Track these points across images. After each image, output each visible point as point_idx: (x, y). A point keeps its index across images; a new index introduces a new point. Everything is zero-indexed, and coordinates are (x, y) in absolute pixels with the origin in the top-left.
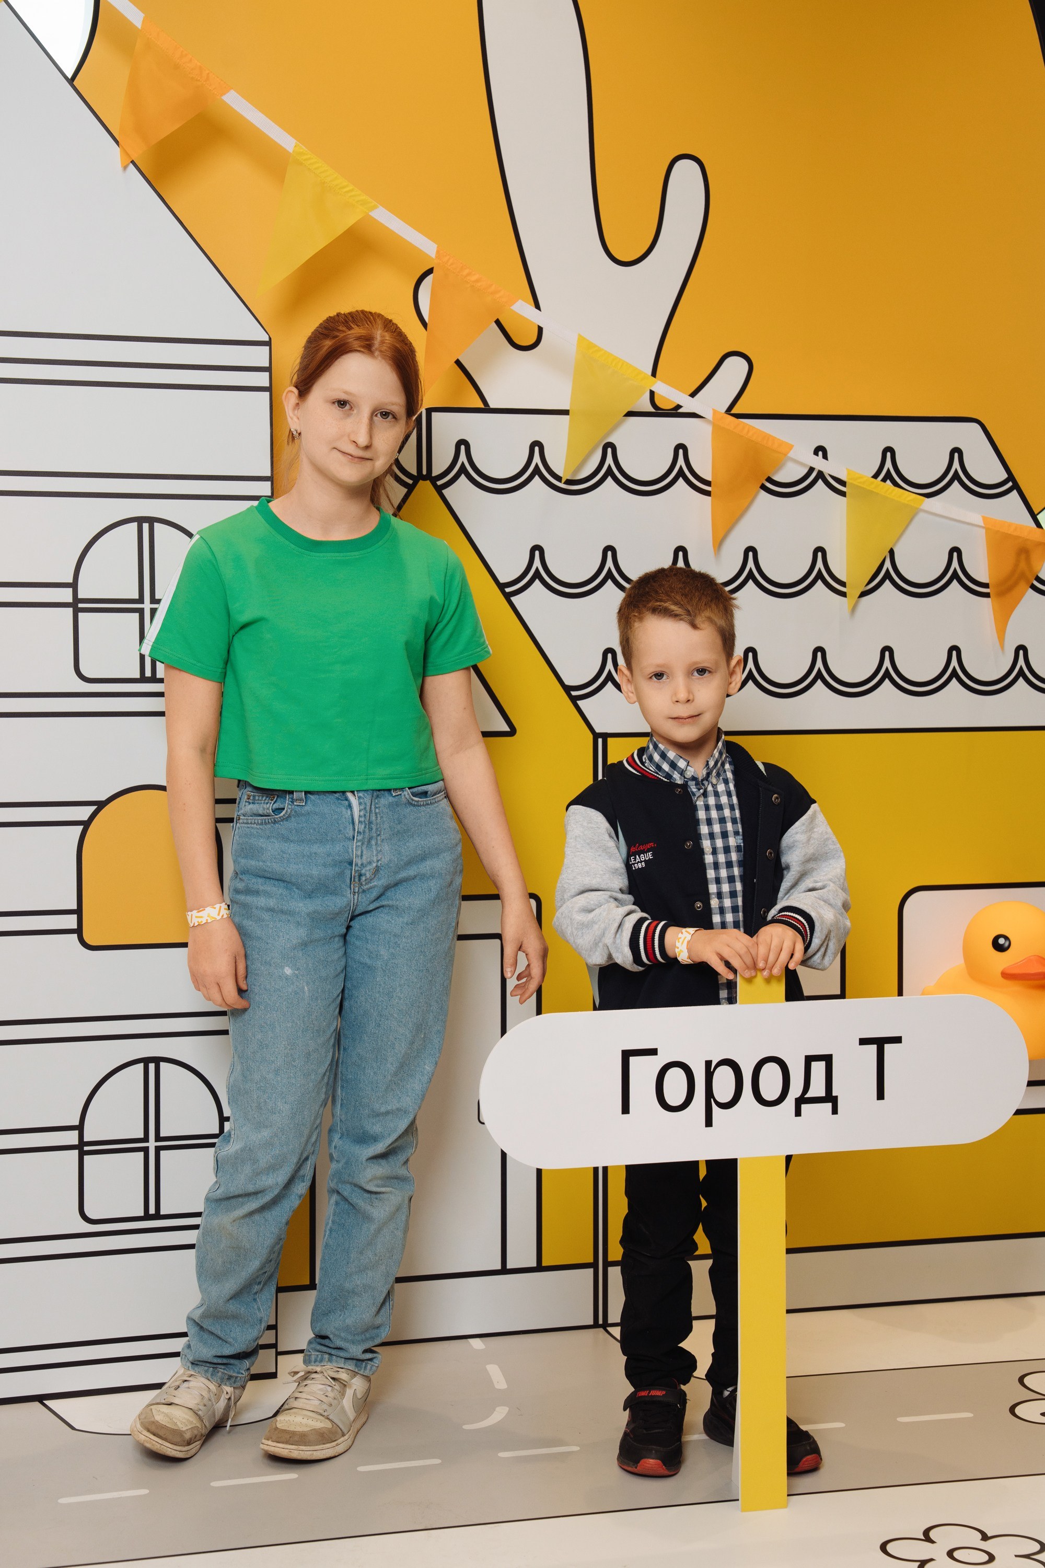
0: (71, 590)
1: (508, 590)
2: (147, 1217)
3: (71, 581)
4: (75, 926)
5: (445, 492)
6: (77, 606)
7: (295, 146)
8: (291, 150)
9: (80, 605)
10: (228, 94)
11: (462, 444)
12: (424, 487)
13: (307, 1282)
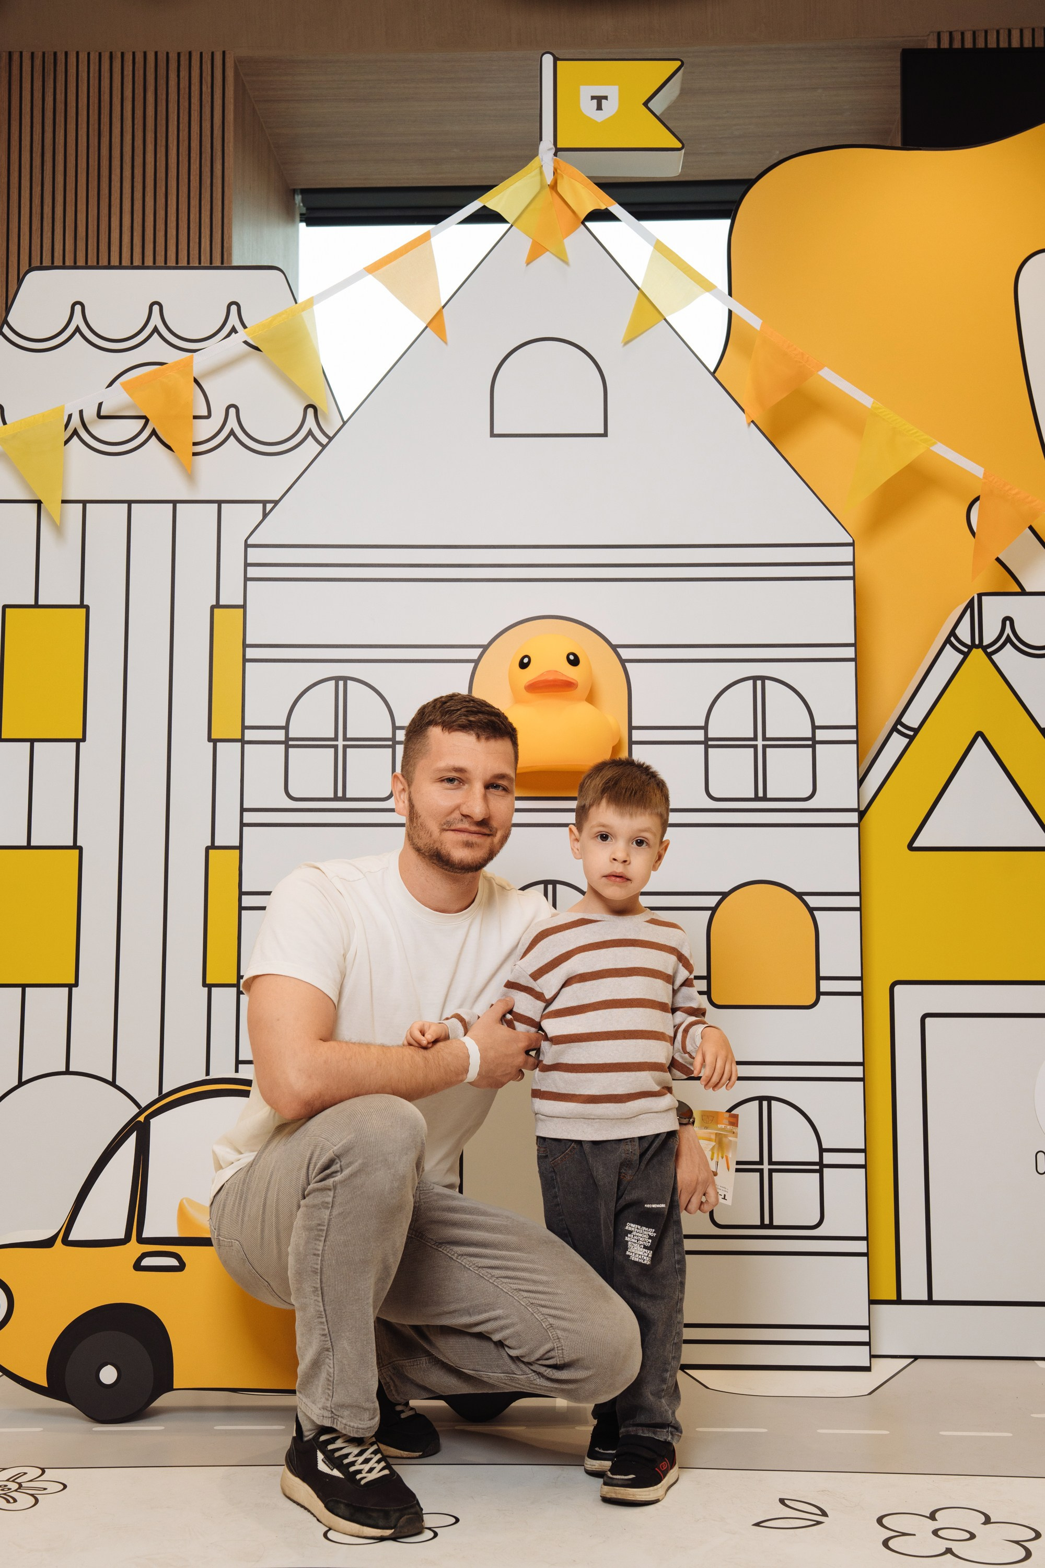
0: (702, 731)
2: (763, 1226)
3: (703, 724)
5: (993, 657)
6: (707, 743)
7: (873, 403)
8: (870, 407)
9: (710, 743)
10: (822, 370)
11: (1008, 619)
12: (977, 653)
13: (895, 1298)
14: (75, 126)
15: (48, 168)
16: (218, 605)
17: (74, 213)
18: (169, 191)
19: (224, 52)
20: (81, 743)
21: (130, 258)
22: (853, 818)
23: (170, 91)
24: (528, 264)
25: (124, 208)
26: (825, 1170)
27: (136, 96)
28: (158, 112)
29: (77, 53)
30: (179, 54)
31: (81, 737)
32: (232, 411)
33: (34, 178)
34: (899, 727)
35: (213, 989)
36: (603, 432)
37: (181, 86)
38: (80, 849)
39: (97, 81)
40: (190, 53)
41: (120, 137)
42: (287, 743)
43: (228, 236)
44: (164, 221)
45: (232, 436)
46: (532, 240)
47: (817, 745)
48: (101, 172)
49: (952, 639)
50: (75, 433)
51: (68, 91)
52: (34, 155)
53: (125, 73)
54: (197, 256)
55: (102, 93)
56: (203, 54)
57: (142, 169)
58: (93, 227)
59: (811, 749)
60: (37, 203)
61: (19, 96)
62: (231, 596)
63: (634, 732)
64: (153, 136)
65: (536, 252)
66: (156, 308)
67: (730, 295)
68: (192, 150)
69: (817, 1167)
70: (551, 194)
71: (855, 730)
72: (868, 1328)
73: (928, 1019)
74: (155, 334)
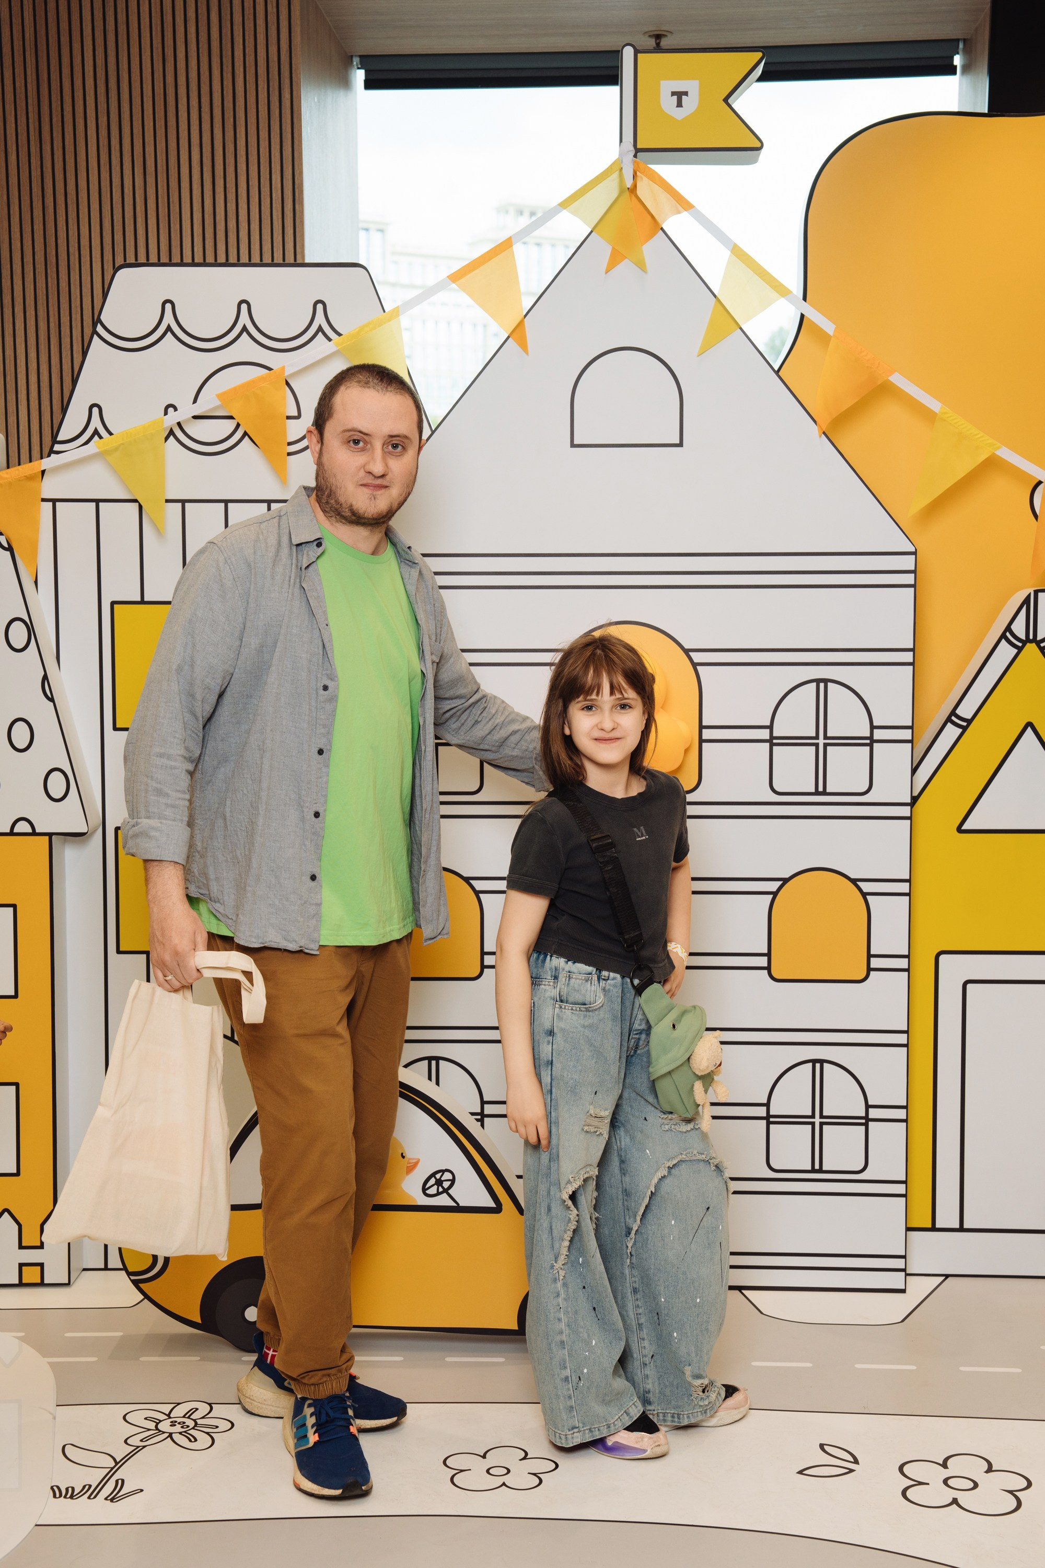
0: (768, 731)
2: (813, 1171)
3: (769, 724)
4: (766, 965)
6: (772, 742)
7: (941, 408)
8: (938, 412)
9: (775, 741)
10: (893, 376)
12: (1031, 648)
13: (930, 1226)
14: (138, 50)
15: (113, 95)
18: (237, 123)
21: (200, 195)
22: (906, 811)
24: (606, 273)
25: (192, 140)
26: (870, 1123)
27: (200, 17)
28: (223, 35)
33: (99, 107)
34: (953, 718)
36: (678, 442)
43: (298, 172)
44: (233, 156)
46: (611, 247)
47: (875, 745)
48: (167, 102)
49: (1008, 634)
50: (171, 433)
52: (98, 81)
54: (269, 193)
57: (209, 98)
59: (868, 748)
60: (103, 133)
61: (78, 15)
63: (704, 730)
64: (219, 62)
65: (615, 259)
66: (244, 307)
67: (805, 299)
68: (259, 77)
69: (863, 1121)
70: (631, 199)
71: (910, 730)
72: (904, 1257)
73: (969, 986)
74: (245, 333)
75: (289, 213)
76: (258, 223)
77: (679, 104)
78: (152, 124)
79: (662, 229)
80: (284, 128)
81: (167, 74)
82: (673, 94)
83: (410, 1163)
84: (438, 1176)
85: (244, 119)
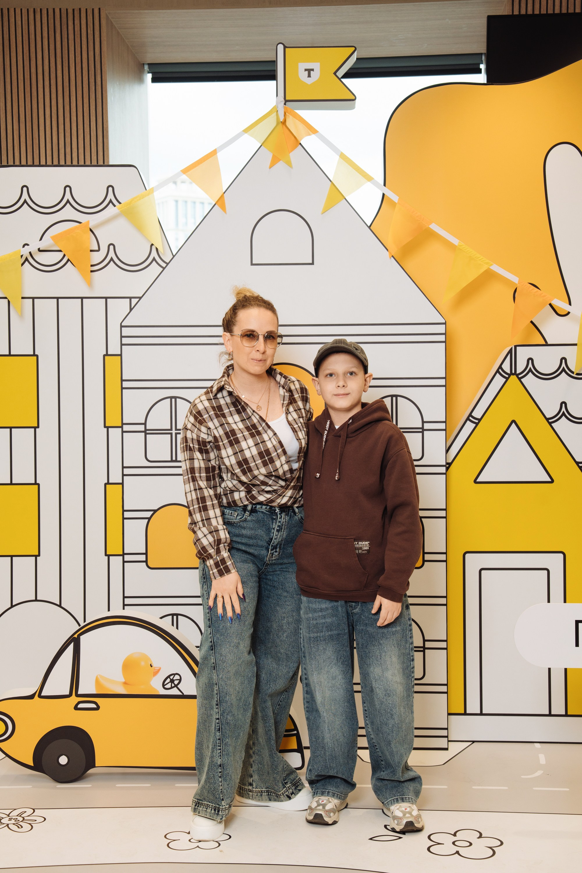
1: (550, 421)
5: (522, 380)
7: (459, 243)
8: (457, 245)
10: (432, 225)
11: (530, 359)
12: (513, 378)
13: (463, 712)
16: (107, 354)
17: (17, 107)
19: (99, 9)
20: (37, 429)
21: (51, 134)
22: (443, 470)
23: (69, 33)
24: (270, 168)
25: (46, 104)
26: (426, 651)
27: (50, 36)
28: (63, 46)
29: (15, 9)
30: (73, 10)
31: (36, 426)
32: (111, 247)
34: (470, 418)
35: (111, 557)
36: (311, 262)
37: (76, 29)
38: (39, 485)
39: (27, 27)
40: (80, 9)
41: (41, 60)
42: (146, 432)
44: (69, 112)
45: (112, 262)
46: (272, 154)
47: (425, 432)
48: (32, 82)
49: (500, 370)
50: (27, 259)
51: (11, 32)
53: (43, 22)
54: (89, 133)
55: (30, 34)
56: (88, 9)
58: (29, 115)
59: (421, 434)
62: (114, 349)
64: (61, 60)
65: (275, 161)
66: (68, 189)
67: (385, 185)
68: (83, 69)
69: (422, 649)
70: (283, 127)
71: (445, 424)
72: (447, 729)
73: (483, 572)
74: (68, 204)
75: (100, 143)
76: (83, 149)
77: (309, 76)
78: (23, 95)
79: (300, 144)
80: (97, 96)
81: (31, 67)
82: (306, 70)
83: (155, 670)
84: (171, 677)
85: (75, 92)
